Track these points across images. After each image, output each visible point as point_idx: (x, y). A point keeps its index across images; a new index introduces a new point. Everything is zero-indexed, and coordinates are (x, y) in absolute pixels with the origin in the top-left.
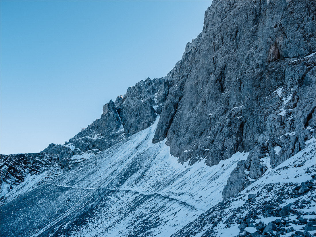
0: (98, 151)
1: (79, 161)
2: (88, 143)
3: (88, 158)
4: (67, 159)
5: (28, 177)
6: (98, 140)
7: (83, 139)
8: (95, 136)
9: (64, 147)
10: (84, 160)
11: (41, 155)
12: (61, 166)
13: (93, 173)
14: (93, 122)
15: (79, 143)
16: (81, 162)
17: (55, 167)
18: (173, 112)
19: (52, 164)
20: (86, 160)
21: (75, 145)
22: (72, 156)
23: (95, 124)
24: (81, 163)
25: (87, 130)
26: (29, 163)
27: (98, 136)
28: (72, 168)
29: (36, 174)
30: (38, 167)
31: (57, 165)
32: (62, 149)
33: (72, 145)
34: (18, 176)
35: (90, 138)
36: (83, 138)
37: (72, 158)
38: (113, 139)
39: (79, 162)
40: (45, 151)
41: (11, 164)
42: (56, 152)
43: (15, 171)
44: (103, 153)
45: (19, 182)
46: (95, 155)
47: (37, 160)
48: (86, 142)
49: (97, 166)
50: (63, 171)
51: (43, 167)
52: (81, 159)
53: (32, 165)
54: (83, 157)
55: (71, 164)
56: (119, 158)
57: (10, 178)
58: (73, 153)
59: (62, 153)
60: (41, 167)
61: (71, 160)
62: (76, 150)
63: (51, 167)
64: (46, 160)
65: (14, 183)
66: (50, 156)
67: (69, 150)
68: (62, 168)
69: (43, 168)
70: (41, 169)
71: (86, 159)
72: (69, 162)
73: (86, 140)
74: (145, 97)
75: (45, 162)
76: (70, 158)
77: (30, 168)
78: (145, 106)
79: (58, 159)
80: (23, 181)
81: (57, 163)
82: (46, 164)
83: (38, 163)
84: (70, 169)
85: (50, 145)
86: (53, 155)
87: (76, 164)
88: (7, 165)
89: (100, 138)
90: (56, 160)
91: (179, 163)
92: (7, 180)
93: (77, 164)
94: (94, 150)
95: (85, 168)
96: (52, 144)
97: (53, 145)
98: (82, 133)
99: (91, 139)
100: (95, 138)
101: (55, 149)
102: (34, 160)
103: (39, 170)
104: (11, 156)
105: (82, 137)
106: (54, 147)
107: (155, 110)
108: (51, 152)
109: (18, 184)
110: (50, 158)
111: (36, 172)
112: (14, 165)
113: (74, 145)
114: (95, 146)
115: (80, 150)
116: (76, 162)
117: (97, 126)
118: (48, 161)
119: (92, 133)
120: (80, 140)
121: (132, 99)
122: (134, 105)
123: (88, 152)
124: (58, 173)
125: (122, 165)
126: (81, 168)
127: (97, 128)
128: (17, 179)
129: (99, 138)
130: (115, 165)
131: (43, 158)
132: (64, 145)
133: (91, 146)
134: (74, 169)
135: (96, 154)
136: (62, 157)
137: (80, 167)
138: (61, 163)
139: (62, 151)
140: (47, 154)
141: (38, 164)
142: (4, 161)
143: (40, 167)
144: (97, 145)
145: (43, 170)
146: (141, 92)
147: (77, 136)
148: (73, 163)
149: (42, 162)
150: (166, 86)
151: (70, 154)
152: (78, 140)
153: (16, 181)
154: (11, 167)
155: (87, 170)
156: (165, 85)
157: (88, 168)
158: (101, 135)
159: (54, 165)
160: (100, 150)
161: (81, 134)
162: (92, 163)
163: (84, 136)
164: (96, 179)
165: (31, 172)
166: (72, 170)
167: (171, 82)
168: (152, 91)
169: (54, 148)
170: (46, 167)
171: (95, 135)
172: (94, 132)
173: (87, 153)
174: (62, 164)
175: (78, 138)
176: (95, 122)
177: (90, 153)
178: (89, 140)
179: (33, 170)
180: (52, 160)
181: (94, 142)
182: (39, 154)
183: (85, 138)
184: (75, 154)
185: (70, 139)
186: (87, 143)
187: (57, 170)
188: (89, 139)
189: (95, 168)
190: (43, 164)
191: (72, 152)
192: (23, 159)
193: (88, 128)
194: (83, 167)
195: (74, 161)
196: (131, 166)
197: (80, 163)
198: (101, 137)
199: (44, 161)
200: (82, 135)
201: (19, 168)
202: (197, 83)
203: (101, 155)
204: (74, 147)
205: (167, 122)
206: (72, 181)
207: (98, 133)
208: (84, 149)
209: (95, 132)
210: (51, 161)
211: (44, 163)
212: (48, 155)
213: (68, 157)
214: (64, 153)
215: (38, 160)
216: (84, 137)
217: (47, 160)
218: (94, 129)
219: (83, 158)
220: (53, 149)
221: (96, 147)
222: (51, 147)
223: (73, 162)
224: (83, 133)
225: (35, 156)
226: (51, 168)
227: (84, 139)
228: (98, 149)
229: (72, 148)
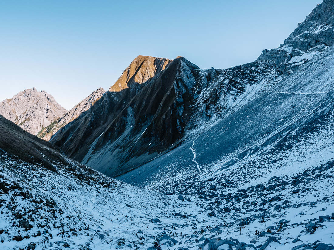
0: (323, 47)
2: (308, 40)
3: (311, 58)
4: (285, 63)
5: (248, 88)
6: (322, 32)
7: (301, 36)
8: (317, 28)
9: (279, 50)
10: (305, 62)
11: (256, 64)
12: (279, 72)
13: (319, 75)
14: (313, 11)
15: (297, 43)
16: (303, 64)
17: (273, 74)
19: (269, 71)
20: (309, 61)
21: (292, 46)
22: (290, 59)
23: (315, 13)
24: (303, 66)
25: (305, 23)
26: (246, 73)
27: (321, 27)
28: (292, 72)
29: (255, 84)
30: (255, 76)
31: (275, 72)
32: (277, 54)
33: (289, 46)
34: (239, 87)
35: (310, 32)
36: (301, 34)
37: (290, 62)
39: (300, 65)
40: (259, 59)
41: (230, 77)
42: (271, 58)
43: (236, 83)
44: (331, 49)
45: (240, 93)
46: (320, 53)
47: (253, 70)
48: (306, 39)
49: (324, 66)
50: (282, 77)
51: (260, 75)
52: (301, 61)
53: (249, 75)
54: (304, 58)
55: (290, 68)
57: (232, 90)
58: (291, 56)
59: (278, 57)
60: (258, 76)
61: (289, 64)
62: (293, 51)
63: (268, 74)
64: (262, 68)
65: (237, 94)
66: (265, 63)
67: (285, 53)
68: (281, 74)
70: (258, 78)
71: (309, 60)
72: (287, 67)
73: (306, 36)
75: (261, 70)
76: (288, 62)
77: (248, 79)
79: (275, 65)
80: (244, 92)
81: (274, 69)
82: (262, 73)
83: (255, 73)
84: (290, 74)
85: (263, 52)
86: (268, 62)
87: (296, 67)
88: (228, 78)
89: (325, 30)
90: (272, 67)
92: (231, 92)
93: (298, 67)
94: (318, 46)
95: (309, 70)
96: (265, 50)
97: (267, 51)
98: (298, 29)
99: (312, 33)
100: (318, 31)
101: (269, 55)
102: (250, 70)
103: (257, 80)
104: (229, 70)
105: (300, 33)
106: (268, 53)
108: (265, 59)
109: (240, 95)
110: (266, 65)
111: (254, 82)
112: (233, 78)
113: (290, 46)
114: (319, 41)
115: (299, 50)
116: (297, 65)
117: (319, 14)
118: (264, 69)
119: (312, 25)
120: (297, 38)
123: (310, 51)
124: (277, 80)
126: (304, 72)
127: (319, 16)
128: (238, 90)
129: (324, 30)
131: (259, 66)
132: (279, 48)
133: (314, 43)
134: (294, 73)
135: (322, 51)
136: (278, 62)
137: (302, 70)
138: (278, 69)
139: (278, 56)
140: (262, 62)
141: (255, 74)
142: (224, 75)
143: (257, 77)
144: (322, 40)
145: (261, 78)
147: (292, 35)
148: (292, 67)
149: (259, 71)
151: (288, 58)
152: (294, 39)
153: (238, 92)
154: (231, 80)
155: (312, 73)
157: (312, 70)
158: (327, 25)
159: (271, 72)
160: (327, 45)
161: (297, 31)
162: (317, 63)
163: (302, 31)
164: (325, 82)
165: (249, 83)
166: (292, 74)
169: (268, 54)
170: (263, 75)
171: (318, 27)
172: (315, 23)
173: (308, 52)
174: (280, 70)
175: (295, 36)
176: (315, 10)
177: (313, 52)
178: (309, 35)
179: (251, 80)
180: (268, 67)
181: (317, 37)
182: (254, 63)
183: (304, 34)
184: (294, 56)
185: (285, 40)
186: (307, 40)
187: (275, 77)
188: (309, 34)
189: (322, 69)
190: (259, 73)
191: (289, 55)
192: (240, 71)
193: (306, 20)
194: (305, 69)
195: (293, 64)
197: (301, 66)
198: (326, 28)
199: (260, 69)
200: (299, 31)
201: (238, 80)
203: (329, 51)
204: (291, 48)
206: (295, 87)
207: (321, 24)
208: (304, 48)
209: (317, 24)
210: (267, 69)
211: (261, 72)
212: (263, 62)
213: (285, 61)
214: (280, 57)
215: (254, 69)
216: (303, 33)
217: (263, 68)
218: (315, 19)
219: (305, 59)
221: (320, 42)
222: (265, 53)
223: (292, 66)
224: (300, 28)
225: (250, 66)
226: (269, 75)
227: (303, 36)
228: (324, 45)
229: (289, 50)
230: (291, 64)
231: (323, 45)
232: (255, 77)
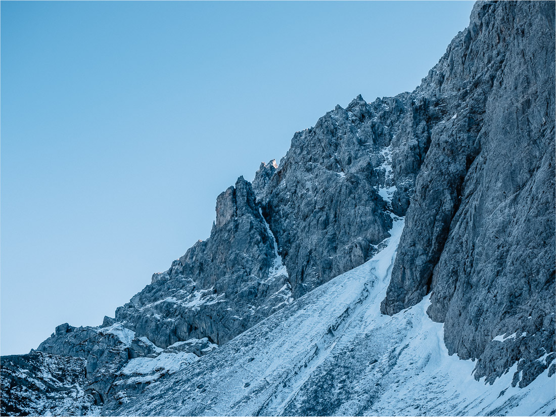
0: (205, 346)
1: (148, 378)
2: (173, 320)
3: (176, 367)
4: (111, 371)
6: (204, 307)
7: (156, 307)
8: (194, 296)
9: (101, 334)
10: (163, 376)
11: (31, 361)
12: (93, 394)
14: (188, 252)
15: (146, 322)
16: (156, 381)
17: (76, 400)
18: (448, 206)
19: (66, 389)
20: (170, 375)
21: (134, 328)
22: (127, 362)
23: (192, 258)
24: (155, 386)
25: (168, 277)
27: (204, 295)
28: (126, 400)
30: (24, 398)
31: (82, 393)
32: (93, 341)
33: (125, 326)
35: (179, 302)
36: (158, 302)
37: (126, 371)
38: (254, 304)
39: (149, 383)
40: (44, 349)
42: (77, 352)
44: (221, 352)
46: (197, 358)
47: (20, 378)
48: (167, 316)
49: (204, 395)
50: (99, 411)
51: (38, 398)
52: (153, 373)
53: (8, 392)
54: (160, 365)
55: (123, 387)
56: (273, 366)
58: (130, 354)
59: (96, 353)
60: (33, 398)
61: (123, 376)
62: (136, 342)
63: (63, 398)
64: (47, 376)
66: (58, 364)
67: (115, 345)
68: (98, 400)
69: (41, 404)
70: (33, 405)
71: (170, 372)
72: (117, 383)
73: (168, 311)
74: (349, 162)
75: (45, 382)
76: (119, 369)
78: (351, 192)
79: (84, 372)
81: (80, 385)
82: (47, 391)
83: (24, 388)
84: (121, 403)
85: (58, 329)
86: (68, 362)
87: (139, 388)
89: (212, 303)
90: (77, 376)
91: (477, 378)
93: (143, 387)
94: (194, 341)
95: (169, 401)
96: (63, 325)
97: (68, 329)
98: (153, 289)
99: (183, 305)
100: (196, 302)
101: (73, 340)
102: (13, 378)
103: (27, 409)
105: (156, 300)
106: (69, 335)
107: (386, 203)
108: (61, 352)
110: (60, 369)
113: (130, 328)
114: (196, 328)
115: (149, 343)
116: (140, 383)
117: (201, 264)
118: (54, 379)
119: (184, 286)
120: (147, 310)
121: (309, 170)
122: (315, 190)
123: (175, 348)
125: (286, 390)
126: (156, 402)
127: (201, 269)
129: (208, 304)
130: (262, 389)
131: (40, 370)
132: (101, 327)
133: (185, 329)
134: (133, 403)
135: (202, 353)
136: (95, 366)
137: (152, 398)
138: (92, 387)
139: (96, 348)
140: (50, 357)
141: (26, 391)
143: (31, 401)
144: (203, 326)
145: (40, 408)
146: (337, 145)
147: (137, 299)
148: (129, 386)
149: (38, 383)
150: (420, 121)
151: (121, 357)
152: (142, 310)
155: (175, 408)
156: (415, 118)
157: (177, 402)
158: (215, 292)
159: (71, 392)
160: (213, 342)
161: (150, 292)
162: (189, 384)
163: (161, 296)
166: (127, 406)
167: (437, 104)
168: (374, 141)
169: (69, 337)
170: (48, 398)
171: (196, 293)
172: (189, 282)
173: (171, 352)
174: (96, 387)
175: (143, 304)
176: (192, 251)
177: (182, 353)
178: (176, 310)
180: (65, 375)
181: (194, 316)
182: (26, 357)
183: (164, 302)
184: (135, 355)
185: (119, 309)
186: (169, 320)
187: (82, 410)
188: (175, 306)
189: (199, 401)
190: (38, 389)
191: (125, 350)
193: (171, 270)
194: (161, 397)
195: (133, 378)
196: (316, 391)
197: (152, 385)
198: (213, 299)
199: (41, 379)
200: (155, 293)
202: (528, 103)
203: (218, 357)
204: (132, 334)
205: (429, 241)
207: (203, 287)
208: (163, 338)
209: (195, 284)
210: (62, 381)
211: (43, 387)
212: (54, 361)
213: (113, 366)
214: (102, 352)
215: (24, 376)
216: (162, 301)
217: (50, 376)
218: (192, 273)
219: (162, 369)
220: (68, 343)
221: (198, 332)
222: (61, 334)
223: (130, 381)
224: (157, 287)
225: (15, 365)
226: (65, 401)
227: (161, 307)
229: (126, 337)
230: (128, 377)
231: (205, 339)
232: (24, 401)
